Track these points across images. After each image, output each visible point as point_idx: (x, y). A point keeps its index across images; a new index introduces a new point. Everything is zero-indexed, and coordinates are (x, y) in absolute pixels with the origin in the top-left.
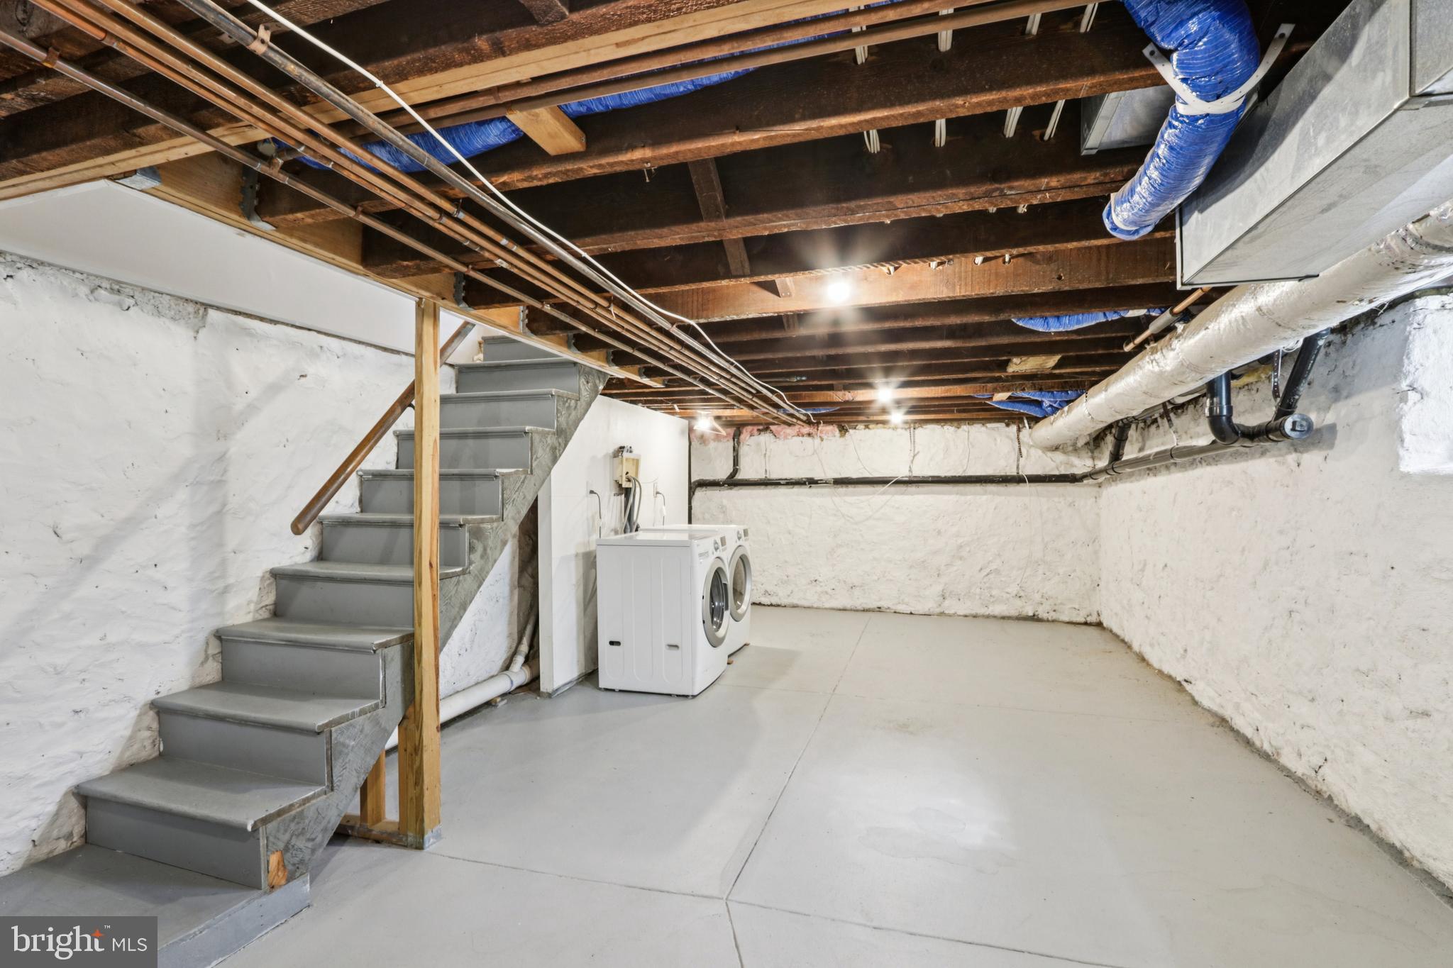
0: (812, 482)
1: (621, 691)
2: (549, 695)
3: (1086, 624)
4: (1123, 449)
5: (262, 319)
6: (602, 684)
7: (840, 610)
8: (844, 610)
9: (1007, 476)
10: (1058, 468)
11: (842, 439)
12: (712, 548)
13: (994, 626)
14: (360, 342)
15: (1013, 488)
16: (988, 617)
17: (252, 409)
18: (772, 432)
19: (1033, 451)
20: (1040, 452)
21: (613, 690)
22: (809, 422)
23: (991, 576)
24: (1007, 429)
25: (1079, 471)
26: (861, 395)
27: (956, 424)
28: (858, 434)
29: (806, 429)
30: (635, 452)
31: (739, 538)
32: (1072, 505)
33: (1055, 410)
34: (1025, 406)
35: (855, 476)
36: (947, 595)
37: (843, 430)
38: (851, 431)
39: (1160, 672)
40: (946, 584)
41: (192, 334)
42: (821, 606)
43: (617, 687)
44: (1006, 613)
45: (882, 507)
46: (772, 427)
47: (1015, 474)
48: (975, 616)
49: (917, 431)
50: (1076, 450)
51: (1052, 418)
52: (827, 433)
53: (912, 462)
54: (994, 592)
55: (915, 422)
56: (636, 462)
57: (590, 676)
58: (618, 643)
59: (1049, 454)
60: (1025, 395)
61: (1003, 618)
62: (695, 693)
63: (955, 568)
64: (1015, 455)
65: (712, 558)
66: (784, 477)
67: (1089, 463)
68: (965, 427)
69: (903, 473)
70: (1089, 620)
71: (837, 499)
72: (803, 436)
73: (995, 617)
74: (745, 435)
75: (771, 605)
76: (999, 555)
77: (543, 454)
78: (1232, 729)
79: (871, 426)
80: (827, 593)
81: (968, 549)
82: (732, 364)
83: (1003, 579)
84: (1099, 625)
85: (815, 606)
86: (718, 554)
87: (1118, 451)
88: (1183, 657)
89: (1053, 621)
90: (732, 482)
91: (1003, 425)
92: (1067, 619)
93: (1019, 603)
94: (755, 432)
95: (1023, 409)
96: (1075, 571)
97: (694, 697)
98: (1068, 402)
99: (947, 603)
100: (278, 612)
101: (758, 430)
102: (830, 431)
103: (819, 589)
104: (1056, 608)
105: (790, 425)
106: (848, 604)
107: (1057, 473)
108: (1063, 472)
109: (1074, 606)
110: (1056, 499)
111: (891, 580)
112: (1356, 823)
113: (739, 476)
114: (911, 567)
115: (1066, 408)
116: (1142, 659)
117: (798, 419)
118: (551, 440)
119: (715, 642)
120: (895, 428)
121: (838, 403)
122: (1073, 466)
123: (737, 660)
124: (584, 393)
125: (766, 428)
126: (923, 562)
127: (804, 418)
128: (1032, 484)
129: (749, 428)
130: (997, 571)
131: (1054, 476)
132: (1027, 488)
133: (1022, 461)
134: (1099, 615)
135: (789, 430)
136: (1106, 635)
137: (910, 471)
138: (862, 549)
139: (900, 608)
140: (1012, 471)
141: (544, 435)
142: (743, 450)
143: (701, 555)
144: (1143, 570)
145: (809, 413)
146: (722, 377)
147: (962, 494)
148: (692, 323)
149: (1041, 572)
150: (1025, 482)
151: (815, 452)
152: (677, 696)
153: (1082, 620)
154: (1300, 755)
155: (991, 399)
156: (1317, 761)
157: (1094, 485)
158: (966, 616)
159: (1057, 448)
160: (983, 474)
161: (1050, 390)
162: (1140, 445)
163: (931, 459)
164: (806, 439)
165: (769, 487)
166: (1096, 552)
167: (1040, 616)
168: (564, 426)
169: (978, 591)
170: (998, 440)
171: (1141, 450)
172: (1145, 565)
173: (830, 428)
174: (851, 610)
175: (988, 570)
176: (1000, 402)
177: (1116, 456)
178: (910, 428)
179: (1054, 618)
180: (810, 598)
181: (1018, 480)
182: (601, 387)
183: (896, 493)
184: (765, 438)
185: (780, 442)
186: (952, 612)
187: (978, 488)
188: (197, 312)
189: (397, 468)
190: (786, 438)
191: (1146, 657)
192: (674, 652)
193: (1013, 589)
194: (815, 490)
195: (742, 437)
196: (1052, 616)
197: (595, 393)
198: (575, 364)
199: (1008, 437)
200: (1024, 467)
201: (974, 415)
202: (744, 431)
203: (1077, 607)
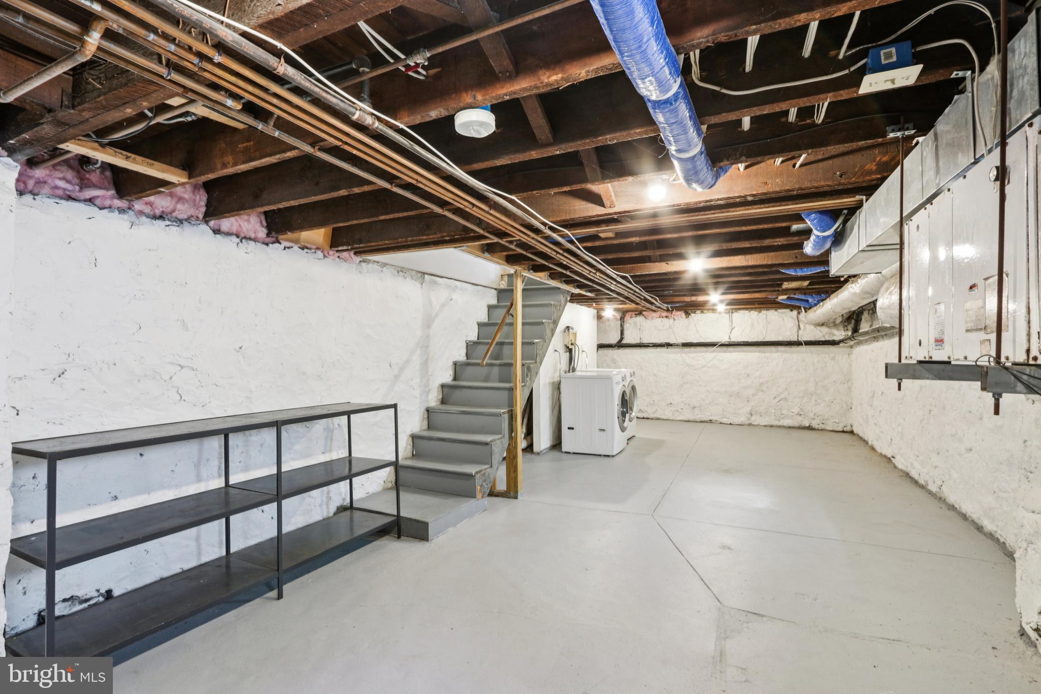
0: (668, 345)
1: (574, 453)
2: (538, 454)
3: (843, 432)
4: (860, 326)
5: (438, 276)
6: (564, 450)
7: (686, 421)
8: (689, 421)
9: (791, 341)
10: (824, 337)
11: (687, 319)
12: (621, 381)
13: (784, 431)
14: (466, 282)
15: (794, 349)
16: (780, 427)
17: (437, 315)
18: (643, 315)
19: (808, 326)
20: (812, 327)
21: (569, 453)
22: (668, 310)
23: (782, 402)
24: (791, 313)
25: (837, 338)
26: (701, 298)
27: (758, 310)
28: (696, 317)
29: (665, 314)
30: (575, 329)
31: (631, 376)
32: (833, 359)
33: (816, 305)
34: (798, 302)
35: (695, 341)
36: (753, 413)
37: (687, 314)
38: (692, 315)
39: (881, 454)
40: (752, 407)
41: (421, 285)
42: (674, 419)
43: (572, 451)
44: (791, 425)
45: (711, 360)
46: (644, 313)
47: (796, 340)
48: (771, 426)
49: (733, 314)
50: (835, 325)
51: (815, 308)
52: (678, 315)
53: (731, 333)
54: (783, 412)
55: (733, 309)
56: (575, 335)
57: (557, 445)
58: (572, 429)
59: (818, 328)
60: (796, 297)
61: (790, 427)
62: (614, 454)
63: (758, 397)
64: (796, 329)
65: (621, 385)
66: (651, 342)
67: (843, 333)
68: (764, 312)
69: (725, 340)
70: (845, 429)
71: (684, 355)
72: (663, 317)
73: (784, 427)
74: (627, 317)
75: (644, 418)
76: (786, 389)
77: (548, 332)
78: (911, 478)
79: (705, 312)
80: (678, 411)
81: (766, 385)
82: (637, 288)
83: (789, 404)
84: (852, 432)
85: (670, 419)
86: (624, 383)
87: (856, 327)
88: (891, 443)
89: (822, 430)
90: (620, 345)
91: (789, 310)
92: (831, 429)
93: (799, 419)
94: (634, 316)
95: (797, 303)
96: (836, 399)
97: (613, 456)
98: (822, 300)
99: (753, 418)
100: (443, 402)
101: (636, 314)
102: (680, 315)
103: (673, 409)
104: (823, 422)
105: (654, 311)
106: (691, 418)
107: (823, 339)
108: (827, 339)
109: (835, 421)
110: (823, 355)
111: (718, 404)
112: (952, 508)
113: (624, 342)
114: (730, 396)
115: (821, 304)
116: (873, 449)
117: (662, 309)
118: (551, 326)
119: (623, 429)
120: (720, 313)
121: (686, 302)
122: (834, 335)
123: (631, 442)
124: (563, 302)
125: (640, 313)
126: (738, 393)
127: (665, 308)
128: (807, 346)
129: (630, 313)
130: (786, 399)
131: (821, 341)
132: (803, 348)
133: (801, 332)
134: (851, 426)
135: (654, 314)
136: (855, 438)
137: (730, 338)
138: (700, 385)
139: (725, 421)
140: (794, 339)
141: (549, 324)
142: (626, 326)
143: (616, 383)
144: (873, 397)
145: (669, 306)
146: (629, 292)
147: (763, 352)
148: (627, 275)
149: (813, 399)
150: (802, 345)
151: (670, 327)
152: (605, 456)
153: (841, 429)
154: (934, 482)
155: (777, 298)
156: (940, 483)
157: (848, 347)
158: (765, 426)
159: (823, 325)
160: (776, 340)
161: (811, 294)
162: (870, 323)
163: (743, 331)
164: (665, 319)
165: (642, 348)
166: (849, 388)
167: (813, 427)
168: (556, 319)
169: (773, 411)
170: (786, 320)
171: (871, 326)
172: (874, 394)
173: (679, 313)
174: (693, 421)
175: (779, 398)
176: (783, 300)
177: (856, 330)
178: (729, 313)
179: (822, 428)
180: (667, 414)
181: (798, 343)
182: (569, 299)
183: (721, 352)
184: (640, 319)
185: (648, 321)
186: (756, 423)
187: (773, 348)
188: (421, 276)
189: (478, 339)
190: (652, 318)
191: (875, 447)
192: (602, 433)
193: (796, 410)
194: (670, 350)
195: (626, 318)
196: (822, 426)
197: (566, 302)
198: (559, 288)
199: (792, 318)
200: (802, 335)
201: (769, 306)
202: (627, 315)
203: (837, 421)
